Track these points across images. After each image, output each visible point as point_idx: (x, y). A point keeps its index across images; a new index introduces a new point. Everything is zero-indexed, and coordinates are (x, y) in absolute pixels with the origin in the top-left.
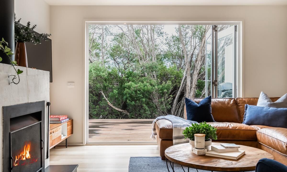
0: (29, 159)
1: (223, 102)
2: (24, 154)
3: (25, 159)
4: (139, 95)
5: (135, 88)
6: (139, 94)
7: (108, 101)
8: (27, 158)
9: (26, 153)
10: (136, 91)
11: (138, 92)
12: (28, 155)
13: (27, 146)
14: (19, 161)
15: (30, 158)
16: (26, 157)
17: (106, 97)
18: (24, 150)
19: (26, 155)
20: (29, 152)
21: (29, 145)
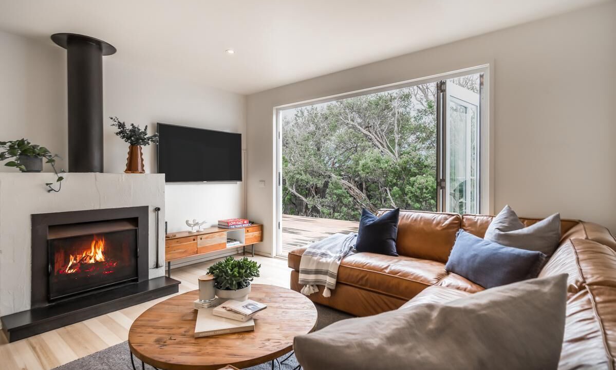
0: (101, 262)
1: (428, 220)
2: (92, 254)
3: (93, 262)
4: (425, 195)
5: (420, 184)
6: (425, 193)
7: (392, 201)
8: (97, 261)
9: (96, 253)
10: (421, 189)
11: (424, 190)
12: (100, 257)
13: (97, 242)
14: (79, 264)
15: (103, 260)
16: (95, 259)
17: (391, 195)
18: (90, 248)
19: (95, 256)
20: (102, 252)
21: (102, 240)
